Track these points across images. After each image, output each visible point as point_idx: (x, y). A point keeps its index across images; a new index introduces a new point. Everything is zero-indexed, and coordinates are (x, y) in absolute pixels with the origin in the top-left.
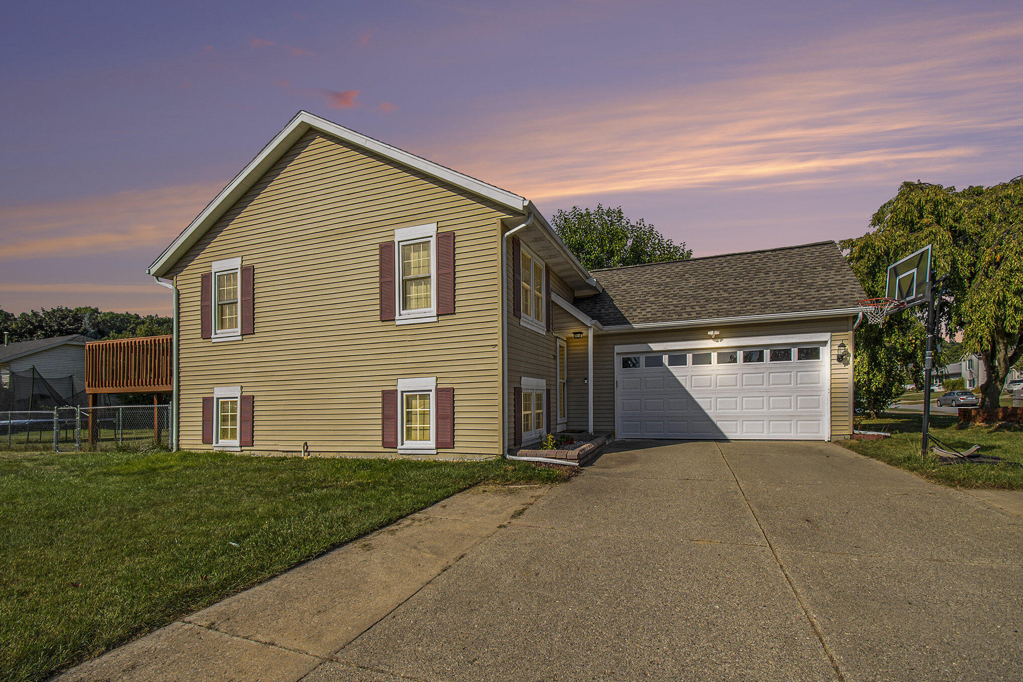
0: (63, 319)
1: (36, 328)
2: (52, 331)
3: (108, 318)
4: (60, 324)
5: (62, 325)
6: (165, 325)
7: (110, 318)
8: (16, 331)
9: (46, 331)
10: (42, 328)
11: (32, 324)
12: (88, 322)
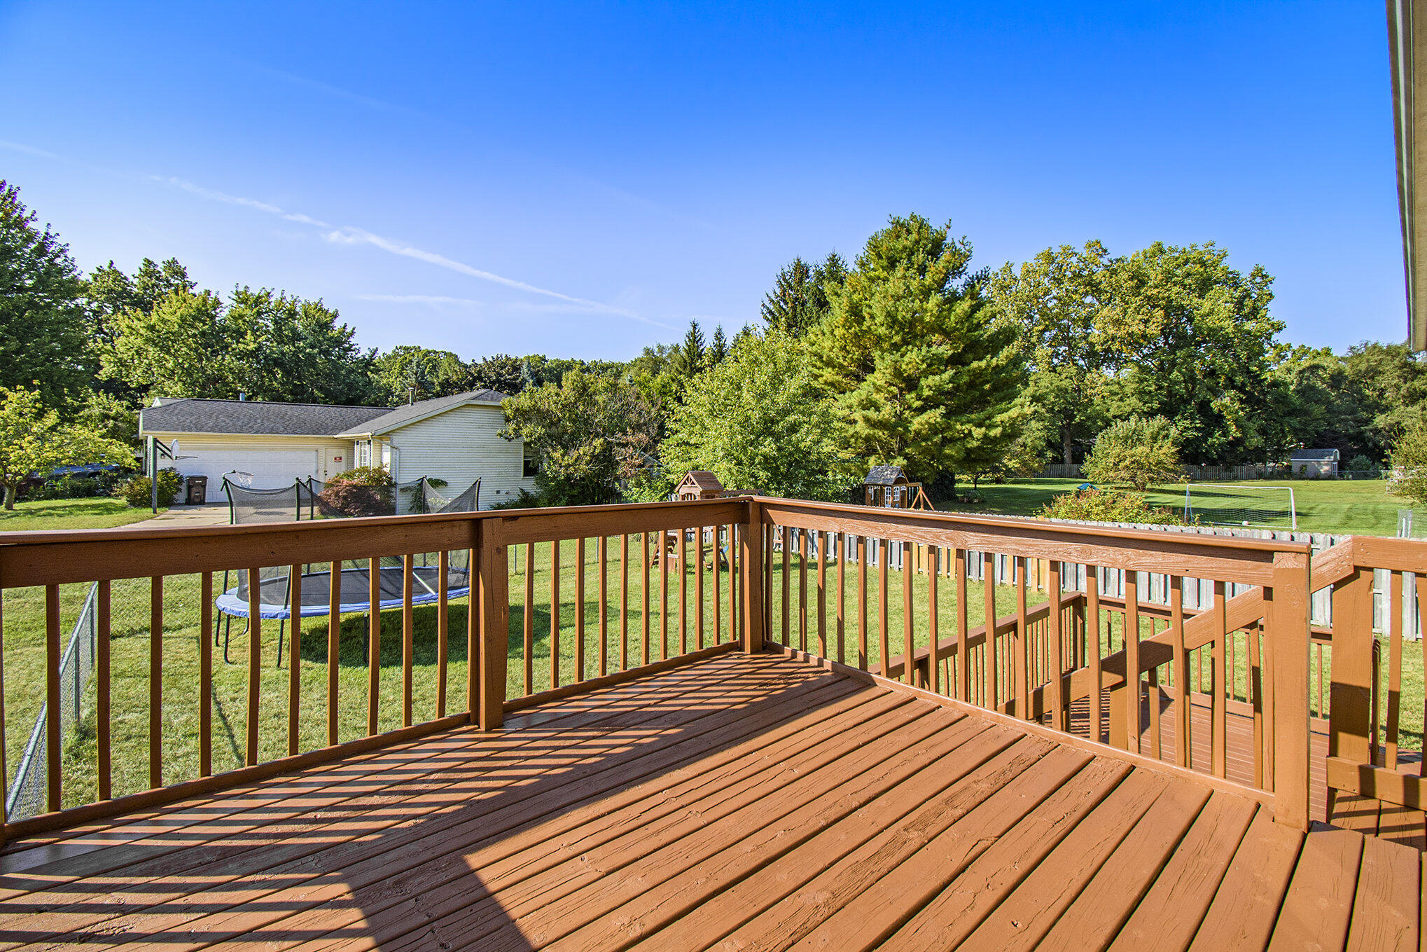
0: (502, 368)
1: (475, 379)
2: (490, 382)
3: (554, 365)
4: (498, 373)
5: (501, 375)
6: (609, 370)
7: (556, 366)
8: (457, 383)
9: (485, 382)
10: (481, 379)
11: (472, 375)
12: (526, 370)
